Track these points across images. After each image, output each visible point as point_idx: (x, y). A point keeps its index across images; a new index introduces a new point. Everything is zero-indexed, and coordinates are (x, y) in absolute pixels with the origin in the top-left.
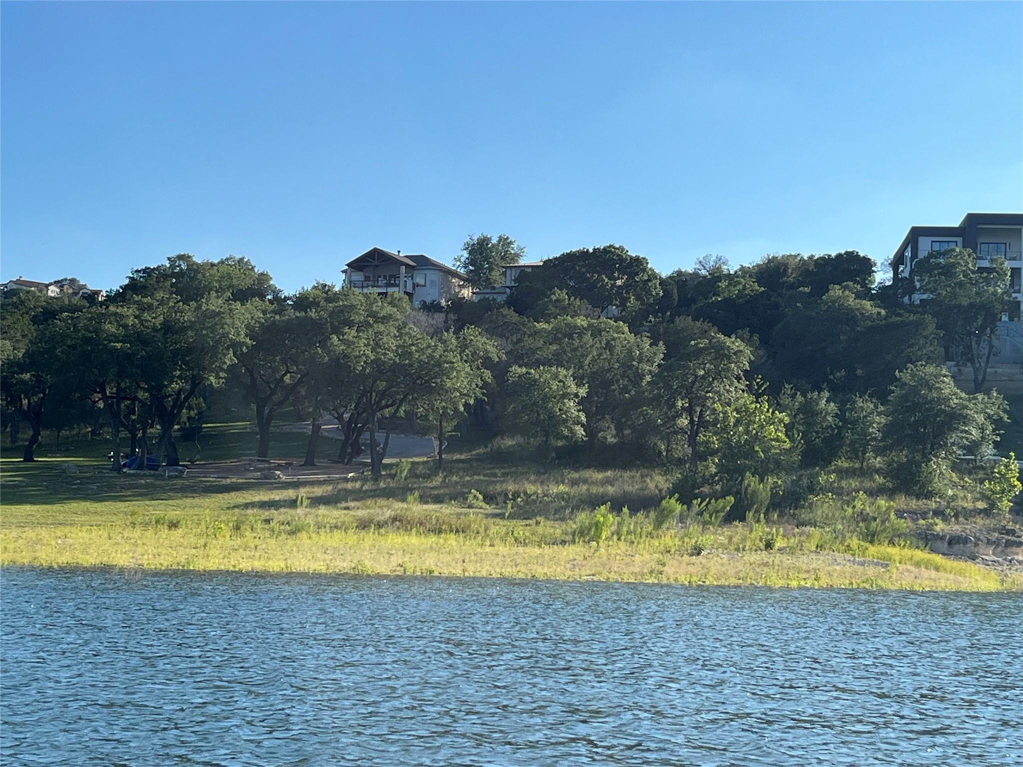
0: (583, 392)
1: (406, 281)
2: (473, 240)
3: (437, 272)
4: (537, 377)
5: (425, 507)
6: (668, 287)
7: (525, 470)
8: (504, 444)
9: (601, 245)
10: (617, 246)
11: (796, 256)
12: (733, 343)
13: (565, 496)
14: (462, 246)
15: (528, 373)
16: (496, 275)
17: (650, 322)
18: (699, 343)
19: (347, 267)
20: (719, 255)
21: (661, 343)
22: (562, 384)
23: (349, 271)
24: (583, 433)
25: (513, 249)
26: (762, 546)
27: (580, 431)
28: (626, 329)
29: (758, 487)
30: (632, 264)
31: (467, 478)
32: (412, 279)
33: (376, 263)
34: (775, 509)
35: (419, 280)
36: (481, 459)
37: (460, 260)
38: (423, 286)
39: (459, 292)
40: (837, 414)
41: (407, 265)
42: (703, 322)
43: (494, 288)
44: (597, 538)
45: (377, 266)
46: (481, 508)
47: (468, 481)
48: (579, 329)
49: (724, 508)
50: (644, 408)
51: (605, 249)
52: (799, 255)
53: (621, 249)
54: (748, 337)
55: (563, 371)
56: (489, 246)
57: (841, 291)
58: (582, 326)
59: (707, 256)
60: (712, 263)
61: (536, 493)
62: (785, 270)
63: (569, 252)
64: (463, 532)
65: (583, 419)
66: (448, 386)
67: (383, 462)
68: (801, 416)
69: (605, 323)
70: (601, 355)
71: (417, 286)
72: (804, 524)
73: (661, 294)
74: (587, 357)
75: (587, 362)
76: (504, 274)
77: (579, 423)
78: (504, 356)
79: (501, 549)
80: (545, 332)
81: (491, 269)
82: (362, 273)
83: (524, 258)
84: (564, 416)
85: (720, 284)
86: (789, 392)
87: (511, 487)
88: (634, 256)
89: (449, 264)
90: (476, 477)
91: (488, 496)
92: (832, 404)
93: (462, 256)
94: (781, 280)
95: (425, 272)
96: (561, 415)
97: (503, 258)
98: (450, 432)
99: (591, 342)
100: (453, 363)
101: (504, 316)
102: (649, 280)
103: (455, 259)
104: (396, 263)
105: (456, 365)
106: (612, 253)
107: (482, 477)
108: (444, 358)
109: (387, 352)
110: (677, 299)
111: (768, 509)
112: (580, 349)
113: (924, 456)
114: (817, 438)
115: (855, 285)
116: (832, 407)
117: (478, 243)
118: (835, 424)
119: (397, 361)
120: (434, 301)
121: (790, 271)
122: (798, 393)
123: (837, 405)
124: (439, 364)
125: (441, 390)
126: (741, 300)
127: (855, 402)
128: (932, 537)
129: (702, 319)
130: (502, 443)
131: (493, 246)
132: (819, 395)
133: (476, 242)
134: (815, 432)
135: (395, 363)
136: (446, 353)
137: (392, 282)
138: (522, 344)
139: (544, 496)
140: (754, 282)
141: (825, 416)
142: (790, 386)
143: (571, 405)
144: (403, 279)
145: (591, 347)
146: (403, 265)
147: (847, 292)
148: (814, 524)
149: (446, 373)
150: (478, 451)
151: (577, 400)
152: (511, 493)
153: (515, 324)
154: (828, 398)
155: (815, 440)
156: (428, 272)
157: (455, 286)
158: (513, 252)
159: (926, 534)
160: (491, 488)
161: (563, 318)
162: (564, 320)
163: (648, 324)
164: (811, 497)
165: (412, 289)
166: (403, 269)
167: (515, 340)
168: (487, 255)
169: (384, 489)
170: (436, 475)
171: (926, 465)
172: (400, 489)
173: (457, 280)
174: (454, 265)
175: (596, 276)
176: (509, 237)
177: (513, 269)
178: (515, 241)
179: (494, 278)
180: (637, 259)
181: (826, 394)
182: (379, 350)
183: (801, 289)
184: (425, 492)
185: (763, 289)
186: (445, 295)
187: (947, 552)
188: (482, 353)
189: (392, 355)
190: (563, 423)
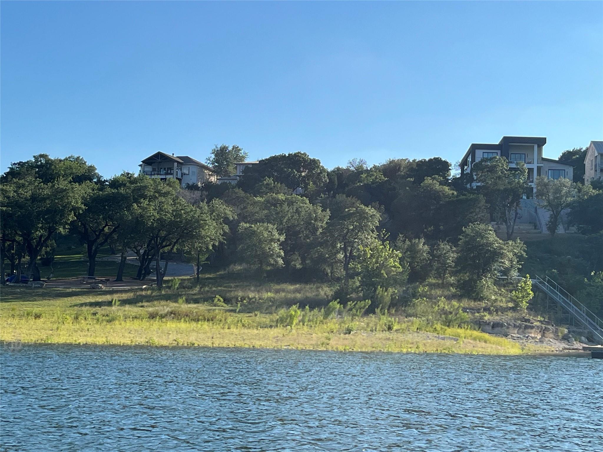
0: (282, 238)
1: (177, 172)
2: (217, 148)
3: (196, 167)
4: (256, 229)
5: (189, 305)
6: (332, 177)
7: (248, 284)
9: (293, 152)
10: (302, 153)
11: (405, 160)
12: (370, 210)
13: (272, 299)
14: (210, 151)
15: (250, 227)
16: (231, 168)
17: (322, 197)
18: (350, 210)
19: (142, 163)
20: (361, 159)
21: (328, 210)
22: (270, 233)
23: (143, 166)
24: (283, 262)
25: (241, 153)
26: (386, 328)
27: (281, 261)
28: (308, 201)
29: (384, 294)
30: (311, 163)
31: (214, 289)
32: (181, 170)
33: (159, 160)
34: (393, 307)
35: (185, 171)
36: (222, 277)
37: (209, 160)
38: (187, 175)
39: (209, 178)
40: (429, 252)
41: (178, 162)
43: (230, 176)
44: (290, 324)
45: (160, 162)
46: (222, 306)
48: (280, 201)
49: (365, 306)
50: (318, 248)
51: (295, 154)
52: (407, 159)
53: (305, 154)
54: (378, 207)
55: (271, 226)
56: (227, 151)
57: (431, 181)
58: (282, 199)
59: (354, 159)
60: (357, 163)
61: (254, 297)
62: (400, 168)
63: (274, 155)
64: (212, 320)
65: (283, 254)
66: (203, 234)
67: (164, 279)
68: (409, 253)
69: (295, 198)
70: (293, 216)
71: (184, 174)
72: (410, 316)
73: (328, 181)
74: (285, 217)
75: (285, 221)
76: (236, 168)
77: (280, 256)
78: (236, 217)
79: (234, 330)
80: (260, 203)
81: (228, 165)
82: (150, 167)
83: (248, 159)
84: (271, 252)
85: (362, 175)
86: (401, 239)
87: (240, 294)
88: (312, 158)
89: (203, 162)
90: (219, 288)
91: (226, 299)
92: (426, 246)
93: (211, 157)
94: (397, 174)
95: (189, 166)
96: (269, 252)
97: (235, 159)
98: (204, 261)
99: (287, 209)
100: (206, 220)
101: (236, 193)
102: (321, 173)
103: (207, 159)
104: (171, 161)
105: (208, 222)
106: (299, 156)
107: (223, 288)
108: (200, 218)
109: (167, 214)
110: (337, 184)
111: (389, 307)
112: (281, 213)
113: (478, 276)
114: (417, 265)
115: (440, 177)
116: (426, 247)
117: (220, 150)
118: (428, 258)
119: (173, 219)
120: (194, 184)
121: (402, 168)
122: (407, 240)
123: (429, 247)
124: (198, 221)
125: (199, 237)
126: (374, 185)
127: (439, 245)
128: (483, 323)
129: (351, 196)
130: (235, 268)
131: (229, 151)
132: (419, 241)
133: (219, 149)
134: (416, 262)
135: (171, 220)
136: (202, 215)
137: (169, 172)
138: (247, 210)
139: (260, 299)
140: (381, 175)
141: (422, 253)
142: (402, 236)
143: (275, 246)
144: (175, 170)
145: (288, 211)
146: (176, 162)
147: (435, 181)
148: (416, 316)
149: (201, 226)
150: (220, 273)
151: (279, 243)
152: (240, 297)
153: (242, 198)
154: (424, 243)
155: (416, 267)
156: (191, 167)
157: (206, 175)
158: (241, 155)
159: (480, 322)
160: (228, 295)
161: (270, 195)
162: (271, 196)
163: (320, 198)
164: (414, 300)
165: (181, 176)
166: (176, 164)
167: (242, 207)
168: (226, 157)
169: (164, 295)
170: (195, 287)
171: (480, 282)
172: (174, 295)
173: (208, 171)
174: (206, 163)
175: (290, 170)
176: (239, 146)
177: (241, 165)
178: (242, 149)
179: (230, 170)
180: (314, 160)
181: (423, 240)
182: (162, 213)
183: (408, 179)
184: (189, 297)
185: (386, 179)
186: (200, 180)
187: (491, 332)
188: (223, 215)
189: (170, 215)
190: (271, 256)
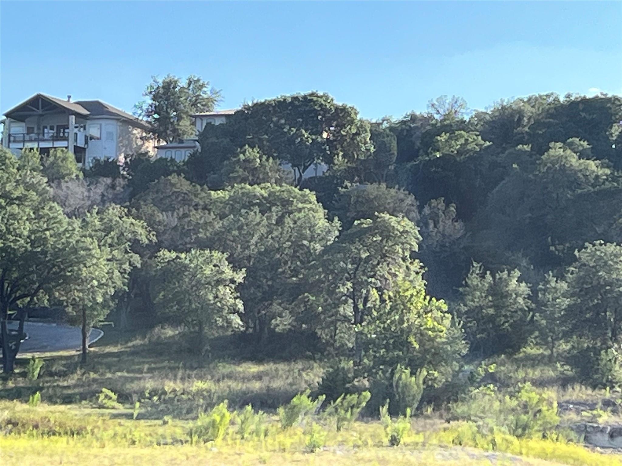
0: (240, 277)
1: (76, 134)
2: (157, 83)
3: (114, 122)
4: (187, 262)
5: (53, 408)
6: (385, 139)
7: (173, 364)
8: (165, 334)
9: (303, 92)
10: (320, 93)
12: (399, 223)
13: (205, 393)
14: (144, 90)
15: (177, 257)
16: (185, 123)
18: (363, 223)
19: (5, 118)
22: (217, 268)
23: (7, 122)
24: (241, 323)
25: (205, 93)
26: (386, 441)
27: (236, 320)
28: (313, 198)
29: (409, 380)
30: (338, 114)
31: (109, 375)
32: (85, 129)
33: (40, 112)
34: (429, 403)
35: (94, 131)
36: (135, 352)
37: (141, 108)
38: (98, 139)
39: (142, 145)
40: (529, 295)
41: (78, 115)
43: (181, 141)
44: (214, 437)
45: (41, 115)
46: (113, 408)
47: (108, 378)
48: (259, 199)
49: (359, 403)
50: (306, 294)
51: (305, 97)
52: (552, 94)
53: (326, 97)
55: (217, 255)
56: (177, 89)
57: (562, 150)
58: (262, 195)
59: (441, 97)
60: (447, 106)
61: (174, 391)
63: (263, 101)
65: (240, 306)
66: (84, 275)
67: (17, 357)
68: (490, 298)
69: (289, 192)
70: (270, 232)
71: (91, 139)
72: (456, 419)
73: (372, 149)
74: (253, 236)
75: (253, 241)
76: (194, 124)
77: (235, 311)
78: (155, 238)
80: (221, 203)
81: (179, 118)
82: (24, 124)
84: (219, 304)
85: (439, 138)
86: (478, 272)
87: (149, 384)
88: (341, 104)
89: (129, 112)
90: (119, 374)
91: (123, 395)
92: (524, 284)
93: (144, 102)
95: (101, 122)
96: (215, 303)
97: (194, 104)
98: (102, 321)
100: (90, 250)
101: (173, 185)
102: (357, 134)
103: (135, 106)
104: (64, 112)
105: (93, 252)
106: (314, 102)
107: (126, 374)
108: (81, 245)
109: (18, 239)
110: (396, 153)
111: (421, 402)
112: (245, 227)
113: (604, 342)
114: (505, 322)
115: (582, 142)
116: (524, 288)
117: (163, 87)
118: (527, 307)
119: (30, 249)
120: (108, 159)
122: (488, 272)
123: (529, 285)
124: (75, 251)
127: (548, 282)
128: (592, 429)
129: (397, 187)
130: (163, 334)
131: (182, 89)
132: (509, 276)
133: (161, 85)
134: (504, 316)
135: (26, 250)
136: (83, 239)
137: (61, 135)
138: (189, 219)
139: (183, 394)
140: (477, 135)
141: (515, 299)
142: (479, 265)
143: (225, 292)
144: (72, 131)
146: (73, 114)
147: (569, 152)
148: (467, 418)
149: (81, 261)
150: (134, 343)
151: (233, 286)
152: (148, 391)
153: (186, 194)
154: (519, 278)
155: (503, 325)
156: (103, 122)
157: (137, 138)
158: (205, 96)
159: (586, 426)
160: (128, 386)
161: (240, 186)
162: (242, 188)
163: (344, 190)
164: (472, 388)
165: (84, 143)
166: (72, 118)
167: (181, 213)
168: (174, 102)
169: (12, 389)
170: (72, 373)
171: (606, 352)
172: (28, 389)
173: (139, 130)
174: (134, 113)
175: (294, 130)
176: (201, 78)
177: (203, 118)
178: (208, 84)
179: (183, 128)
180: (344, 109)
181: (517, 273)
182: (9, 236)
183: (520, 147)
184: (55, 391)
185: (488, 143)
186: (124, 149)
187: (607, 445)
188: (130, 236)
189: (22, 242)
190: (218, 311)
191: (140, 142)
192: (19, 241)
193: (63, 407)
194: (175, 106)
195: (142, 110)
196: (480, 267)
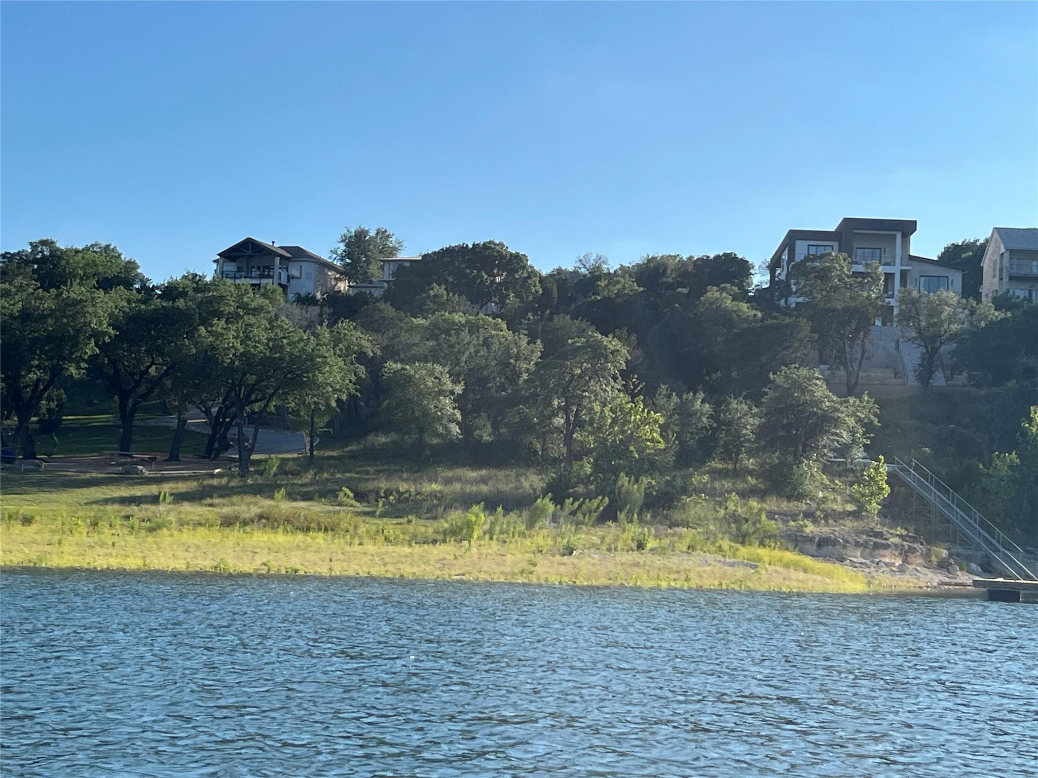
0: (459, 389)
1: (280, 273)
2: (350, 232)
3: (313, 264)
4: (412, 373)
5: (294, 504)
6: (548, 285)
7: (398, 467)
8: (378, 441)
9: (481, 241)
10: (497, 242)
11: (675, 257)
12: (610, 342)
13: (438, 494)
14: (339, 238)
15: (403, 369)
16: (373, 268)
17: (529, 319)
18: (577, 342)
19: (219, 257)
20: (600, 254)
21: (539, 341)
22: (437, 380)
23: (221, 262)
24: (459, 431)
25: (391, 242)
26: (634, 546)
27: (455, 429)
28: (505, 327)
29: (632, 487)
30: (512, 261)
31: (339, 476)
32: (287, 271)
33: (250, 253)
34: (648, 509)
35: (294, 272)
36: (353, 456)
37: (336, 253)
38: (298, 278)
39: (335, 285)
40: (711, 415)
41: (282, 257)
42: (582, 320)
43: (371, 282)
44: (468, 537)
45: (250, 257)
46: (351, 506)
47: (339, 478)
48: (457, 325)
49: (598, 508)
50: (521, 406)
51: (484, 245)
52: (678, 255)
53: (501, 245)
54: (626, 337)
55: (439, 368)
56: (367, 238)
57: (718, 293)
58: (460, 322)
59: (587, 255)
60: (592, 262)
61: (408, 491)
62: (665, 271)
63: (448, 246)
64: (332, 530)
65: (459, 416)
66: (320, 380)
67: (251, 457)
68: (677, 416)
69: (483, 320)
70: (478, 352)
71: (292, 278)
72: (677, 525)
73: (541, 291)
74: (464, 354)
75: (464, 359)
76: (382, 268)
77: (452, 420)
78: (379, 351)
79: (370, 547)
80: (422, 328)
81: (368, 262)
82: (234, 264)
83: (402, 251)
84: (439, 413)
85: (599, 283)
86: (664, 393)
87: (383, 485)
88: (514, 252)
89: (325, 256)
90: (347, 475)
91: (359, 494)
93: (339, 248)
94: (660, 281)
95: (301, 263)
96: (436, 412)
97: (381, 252)
98: (323, 428)
99: (467, 339)
100: (326, 357)
101: (381, 311)
102: (529, 277)
103: (331, 251)
104: (270, 254)
105: (329, 360)
106: (492, 249)
107: (354, 475)
108: (316, 352)
109: (257, 345)
110: (556, 297)
111: (642, 509)
112: (457, 346)
113: (796, 458)
114: (691, 438)
115: (733, 287)
116: (707, 407)
117: (355, 236)
118: (709, 425)
119: (268, 355)
120: (309, 294)
121: (669, 271)
122: (674, 394)
123: (712, 406)
124: (311, 358)
125: (313, 385)
126: (620, 300)
127: (729, 403)
128: (802, 538)
129: (580, 318)
130: (376, 441)
131: (371, 239)
132: (694, 396)
133: (353, 234)
134: (690, 433)
135: (265, 356)
136: (318, 347)
137: (266, 273)
138: (399, 340)
139: (417, 494)
140: (633, 282)
141: (700, 417)
142: (666, 387)
143: (447, 401)
144: (277, 270)
145: (468, 343)
146: (278, 256)
147: (725, 294)
148: (687, 525)
149: (318, 368)
150: (350, 448)
151: (452, 397)
152: (383, 491)
153: (392, 319)
154: (703, 399)
155: (689, 441)
156: (304, 265)
157: (331, 278)
158: (391, 245)
159: (796, 536)
160: (362, 486)
161: (440, 314)
162: (442, 316)
163: (527, 322)
164: (684, 497)
165: (286, 281)
166: (277, 260)
167: (391, 335)
168: (365, 248)
169: (251, 485)
170: (306, 472)
171: (798, 467)
172: (267, 485)
173: (333, 272)
174: (330, 258)
175: (475, 272)
176: (388, 230)
177: (391, 263)
178: (393, 235)
179: (372, 271)
180: (517, 256)
181: (701, 395)
182: (249, 342)
183: (679, 290)
184: (293, 489)
185: (642, 289)
186: (320, 288)
187: (815, 554)
188: (356, 348)
189: (262, 347)
190: (439, 420)
191: (333, 283)
192: (258, 347)
193: (303, 504)
194: (364, 252)
195: (337, 254)
196: (667, 389)
